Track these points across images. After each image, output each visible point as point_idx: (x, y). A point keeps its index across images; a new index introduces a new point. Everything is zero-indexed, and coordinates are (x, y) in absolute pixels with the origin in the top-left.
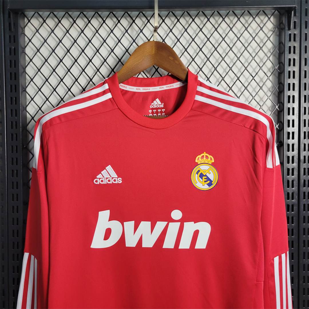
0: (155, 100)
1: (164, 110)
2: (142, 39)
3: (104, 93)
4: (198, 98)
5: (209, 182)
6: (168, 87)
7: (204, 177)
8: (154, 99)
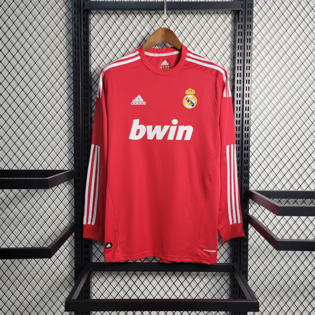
0: (164, 61)
1: (169, 67)
2: (157, 27)
3: (136, 56)
4: (187, 59)
5: (192, 104)
6: (171, 54)
7: (189, 102)
8: (163, 61)
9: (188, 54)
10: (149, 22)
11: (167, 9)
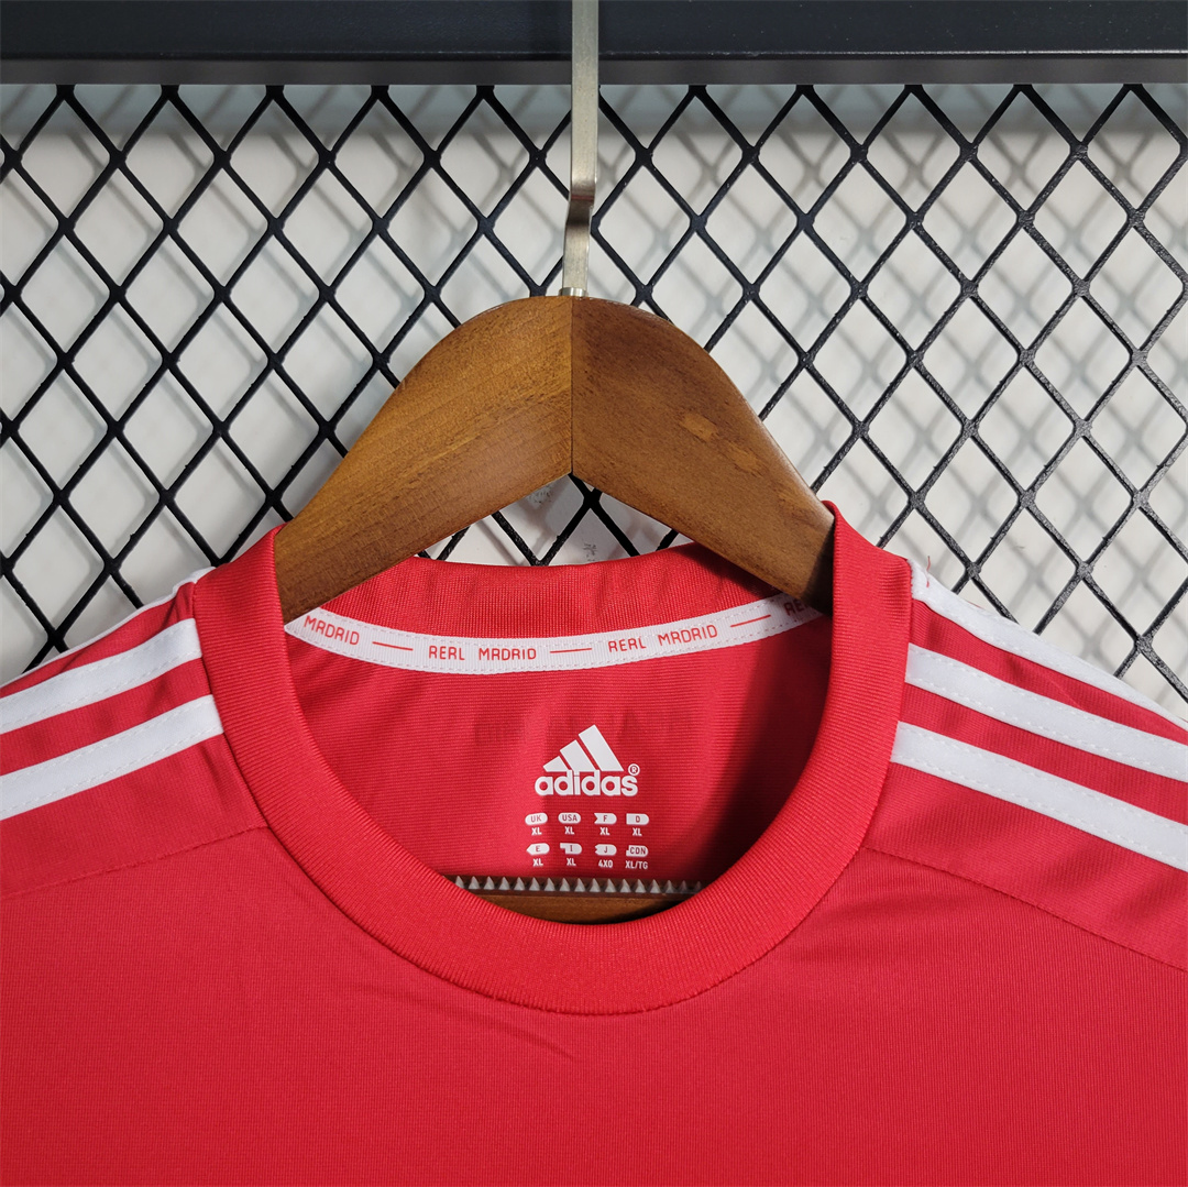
0: (572, 735)
1: (644, 819)
4: (923, 752)
6: (675, 637)
8: (567, 732)
9: (930, 671)
10: (396, 228)
11: (616, 58)
